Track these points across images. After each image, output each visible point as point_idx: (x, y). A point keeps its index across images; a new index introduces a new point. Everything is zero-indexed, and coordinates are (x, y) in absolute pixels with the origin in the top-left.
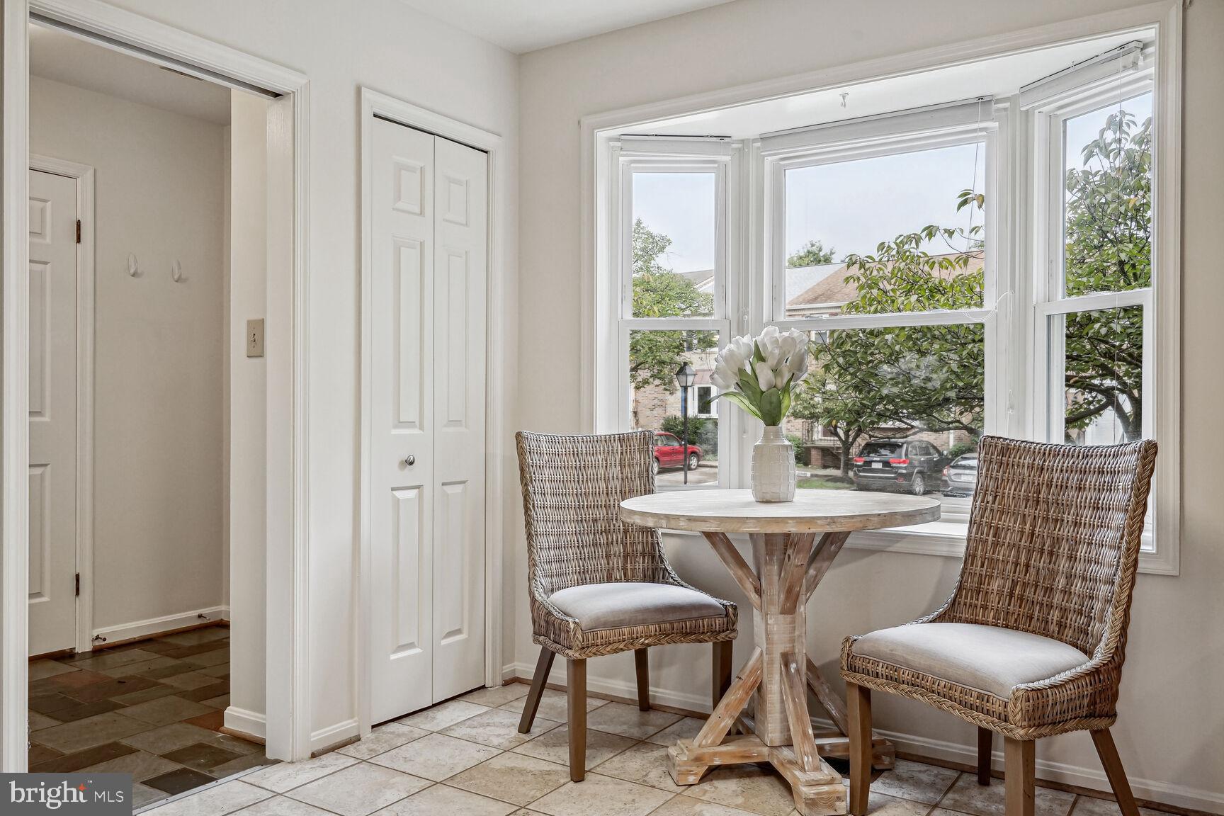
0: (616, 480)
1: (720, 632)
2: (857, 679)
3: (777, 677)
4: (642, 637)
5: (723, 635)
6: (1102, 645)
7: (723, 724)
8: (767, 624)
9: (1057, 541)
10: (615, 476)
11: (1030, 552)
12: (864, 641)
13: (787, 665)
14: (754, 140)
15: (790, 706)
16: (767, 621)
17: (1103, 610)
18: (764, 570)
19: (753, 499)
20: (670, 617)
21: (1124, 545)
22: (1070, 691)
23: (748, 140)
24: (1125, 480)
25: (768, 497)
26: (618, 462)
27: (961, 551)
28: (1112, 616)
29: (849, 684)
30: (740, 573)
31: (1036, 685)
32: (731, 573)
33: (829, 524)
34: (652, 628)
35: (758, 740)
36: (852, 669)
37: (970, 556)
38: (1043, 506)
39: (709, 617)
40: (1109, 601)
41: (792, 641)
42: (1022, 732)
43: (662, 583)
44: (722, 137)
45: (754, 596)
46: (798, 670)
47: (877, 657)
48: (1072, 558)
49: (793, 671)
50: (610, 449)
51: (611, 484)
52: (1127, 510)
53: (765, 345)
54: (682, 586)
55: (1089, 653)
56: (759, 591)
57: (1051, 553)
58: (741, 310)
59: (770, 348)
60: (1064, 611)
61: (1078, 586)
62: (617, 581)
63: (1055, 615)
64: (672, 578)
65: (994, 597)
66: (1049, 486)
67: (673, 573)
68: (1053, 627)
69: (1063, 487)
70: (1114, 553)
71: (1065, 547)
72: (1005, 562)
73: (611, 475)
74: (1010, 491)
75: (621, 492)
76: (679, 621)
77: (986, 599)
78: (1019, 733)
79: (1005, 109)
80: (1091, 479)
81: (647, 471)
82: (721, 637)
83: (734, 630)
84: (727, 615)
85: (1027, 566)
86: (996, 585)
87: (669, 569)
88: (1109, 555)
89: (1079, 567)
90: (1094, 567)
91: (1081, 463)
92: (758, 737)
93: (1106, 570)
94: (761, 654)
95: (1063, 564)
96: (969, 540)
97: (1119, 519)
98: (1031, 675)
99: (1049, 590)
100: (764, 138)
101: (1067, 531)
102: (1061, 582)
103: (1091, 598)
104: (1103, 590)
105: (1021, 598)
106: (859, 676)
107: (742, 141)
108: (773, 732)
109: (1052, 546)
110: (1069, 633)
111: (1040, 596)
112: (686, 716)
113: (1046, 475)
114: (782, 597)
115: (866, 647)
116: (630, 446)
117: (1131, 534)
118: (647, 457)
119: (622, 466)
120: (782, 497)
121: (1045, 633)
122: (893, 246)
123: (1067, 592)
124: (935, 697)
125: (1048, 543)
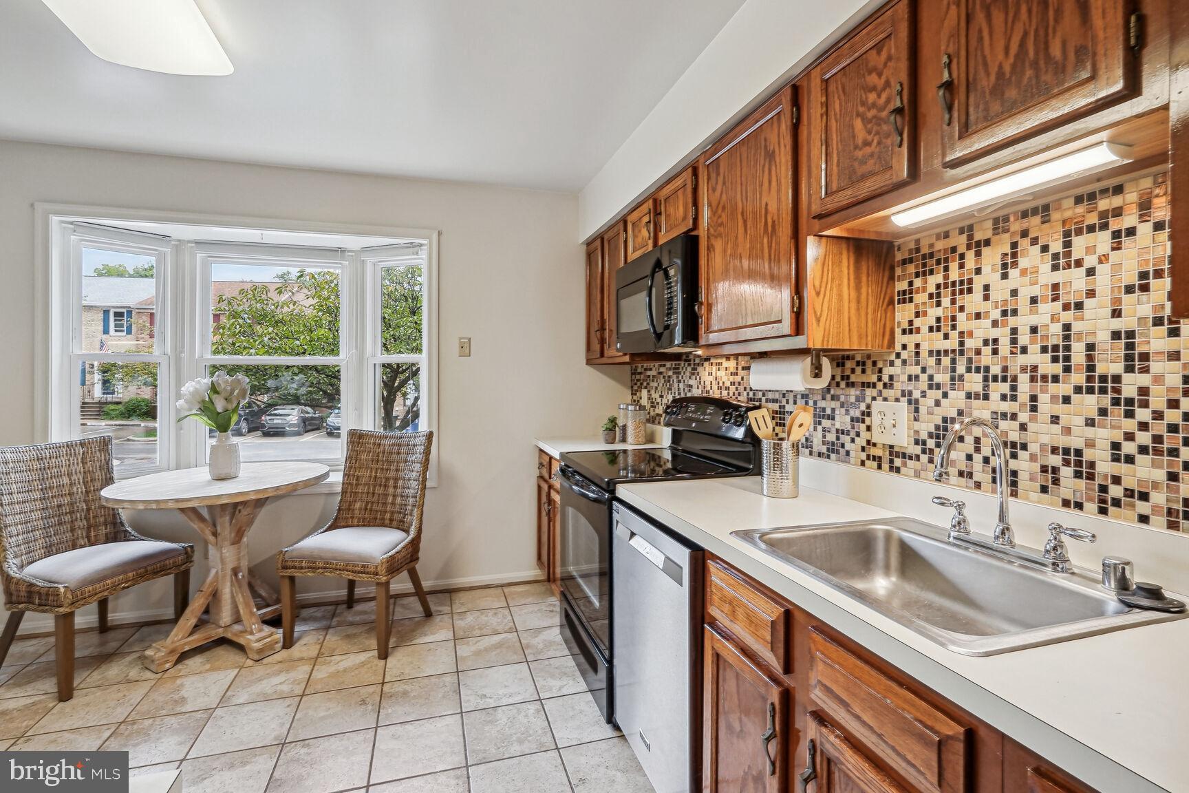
0: (78, 474)
1: (182, 565)
2: (289, 572)
3: (228, 584)
4: (123, 583)
5: (183, 566)
6: (413, 527)
7: (189, 624)
8: (222, 553)
9: (387, 479)
10: (78, 471)
11: (375, 486)
12: (293, 550)
13: (236, 574)
14: (189, 242)
15: (240, 599)
16: (221, 551)
17: (412, 510)
18: (219, 521)
19: (209, 477)
20: (145, 564)
21: (421, 479)
22: (403, 554)
23: (184, 240)
24: (420, 449)
25: (223, 476)
26: (80, 460)
27: (339, 489)
28: (416, 512)
29: (283, 577)
30: (202, 525)
31: (390, 554)
32: (195, 527)
33: (275, 491)
34: (130, 575)
35: (213, 626)
36: (285, 568)
37: (344, 492)
38: (380, 463)
39: (174, 557)
40: (414, 506)
41: (239, 559)
42: (385, 578)
43: (125, 541)
44: (164, 236)
45: (211, 538)
46: (243, 576)
47: (302, 557)
48: (395, 487)
49: (240, 577)
50: (73, 451)
51: (74, 477)
52: (421, 463)
53: (219, 384)
54: (143, 540)
55: (407, 531)
56: (215, 534)
57: (385, 486)
58: (178, 350)
59: (223, 386)
60: (392, 513)
61: (399, 500)
62: (84, 546)
63: (388, 516)
64: (133, 535)
65: (357, 512)
66: (384, 453)
67: (133, 532)
68: (387, 522)
69: (391, 453)
70: (416, 483)
71: (391, 482)
72: (362, 493)
73: (74, 471)
74: (364, 456)
75: (84, 482)
76: (150, 565)
77: (353, 514)
78: (384, 579)
79: (352, 256)
80: (403, 449)
81: (108, 464)
82: (183, 568)
83: (191, 562)
84: (187, 553)
85: (373, 494)
86: (358, 505)
87: (129, 529)
88: (414, 484)
89: (399, 491)
90: (406, 490)
91: (399, 441)
92: (213, 623)
93: (412, 491)
94: (217, 572)
95: (391, 490)
96: (343, 484)
97: (418, 467)
98: (387, 550)
99: (385, 504)
100: (197, 243)
101: (392, 474)
102: (390, 499)
103: (405, 505)
104: (411, 500)
105: (371, 510)
106: (290, 571)
107: (179, 241)
108: (226, 616)
109: (386, 482)
110: (395, 523)
111: (380, 507)
112: (143, 626)
113: (382, 448)
114: (233, 535)
115: (294, 554)
116: (91, 448)
117: (423, 474)
118: (107, 454)
119: (84, 463)
120: (232, 475)
121: (383, 525)
122: (250, 292)
123: (393, 504)
124: (338, 572)
125: (384, 480)
